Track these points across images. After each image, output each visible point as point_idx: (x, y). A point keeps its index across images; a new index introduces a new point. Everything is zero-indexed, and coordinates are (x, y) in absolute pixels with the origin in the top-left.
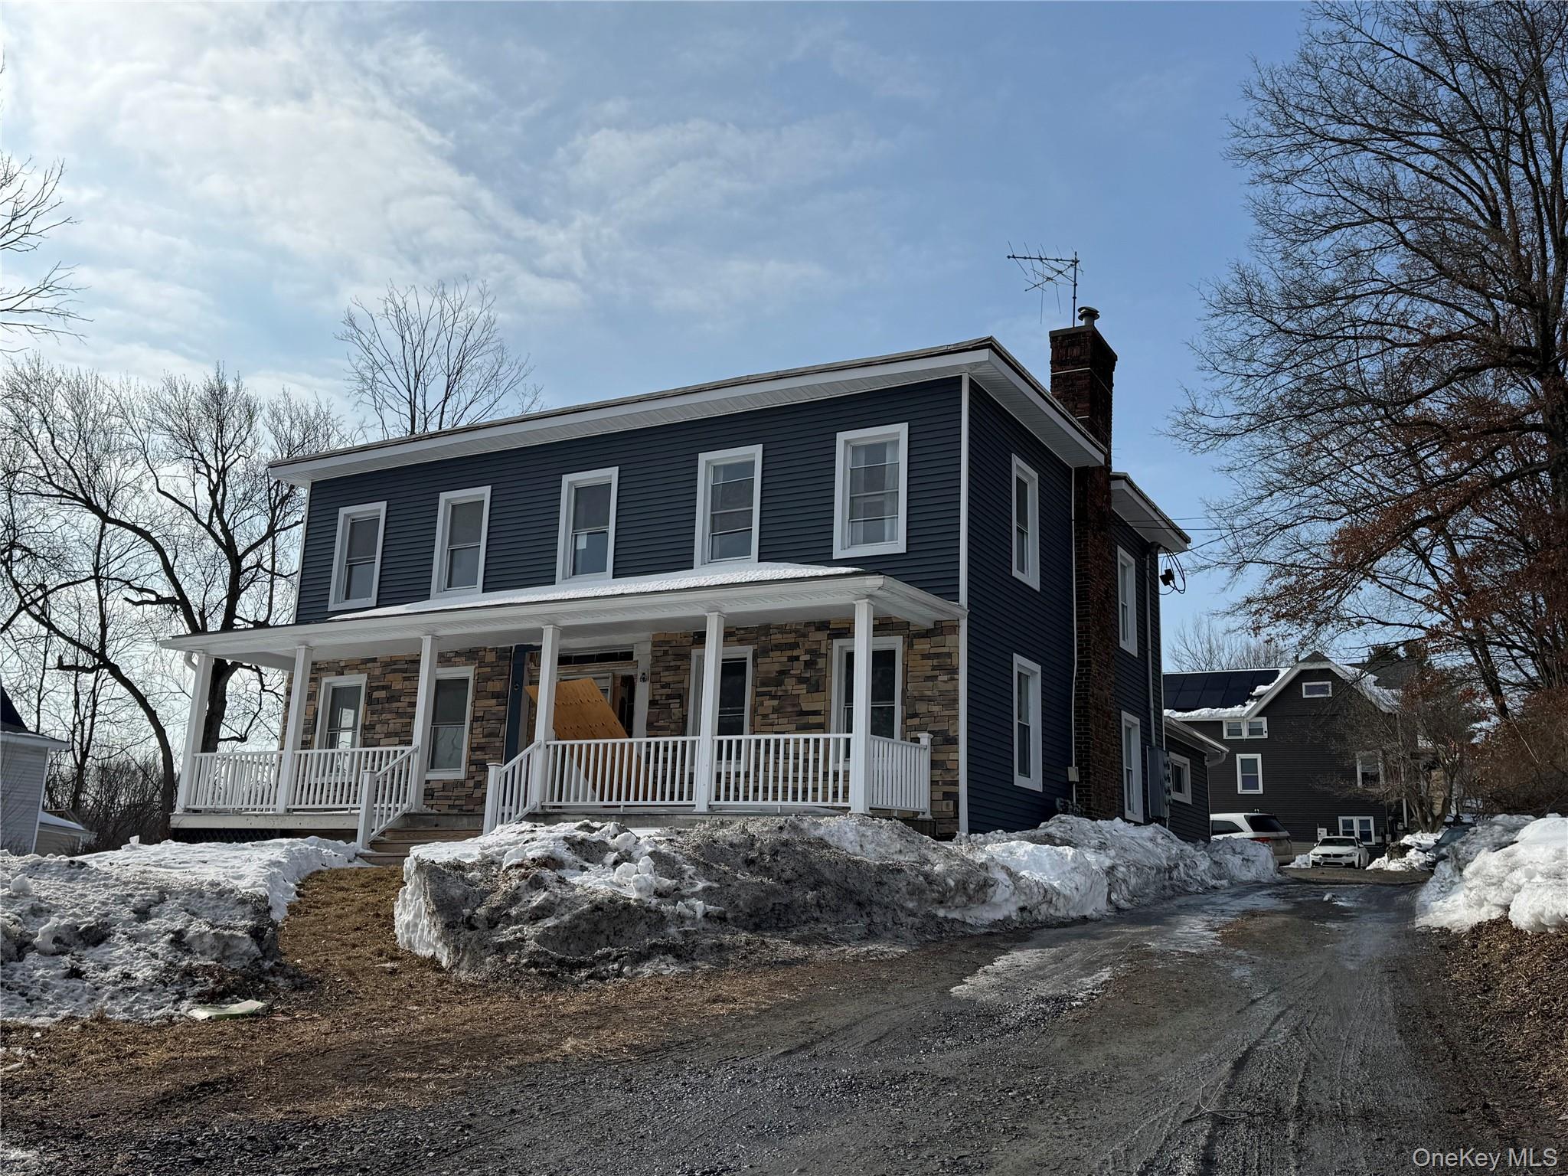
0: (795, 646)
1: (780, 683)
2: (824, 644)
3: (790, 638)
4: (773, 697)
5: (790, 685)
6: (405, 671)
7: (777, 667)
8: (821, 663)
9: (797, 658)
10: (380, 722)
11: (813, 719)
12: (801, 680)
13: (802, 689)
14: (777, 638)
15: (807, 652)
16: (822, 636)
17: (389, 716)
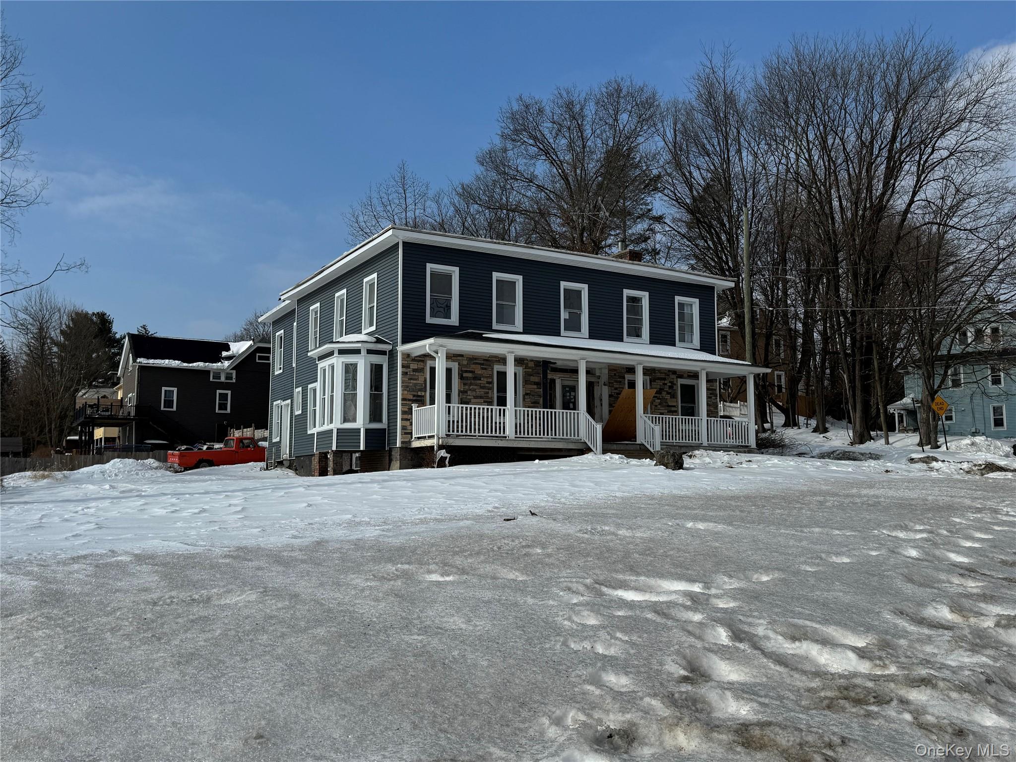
0: (664, 379)
1: (661, 393)
2: (675, 380)
3: (663, 376)
4: (659, 399)
5: (664, 394)
6: (482, 364)
7: (659, 387)
8: (675, 387)
9: (666, 384)
10: (470, 390)
11: (673, 409)
12: (668, 393)
13: (668, 397)
14: (658, 375)
15: (670, 382)
16: (674, 376)
17: (475, 387)
